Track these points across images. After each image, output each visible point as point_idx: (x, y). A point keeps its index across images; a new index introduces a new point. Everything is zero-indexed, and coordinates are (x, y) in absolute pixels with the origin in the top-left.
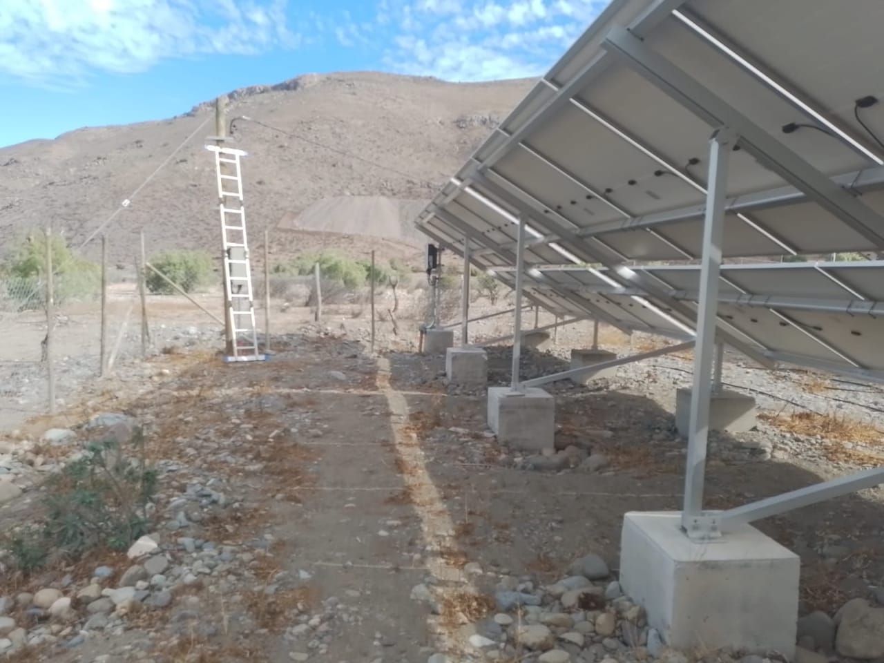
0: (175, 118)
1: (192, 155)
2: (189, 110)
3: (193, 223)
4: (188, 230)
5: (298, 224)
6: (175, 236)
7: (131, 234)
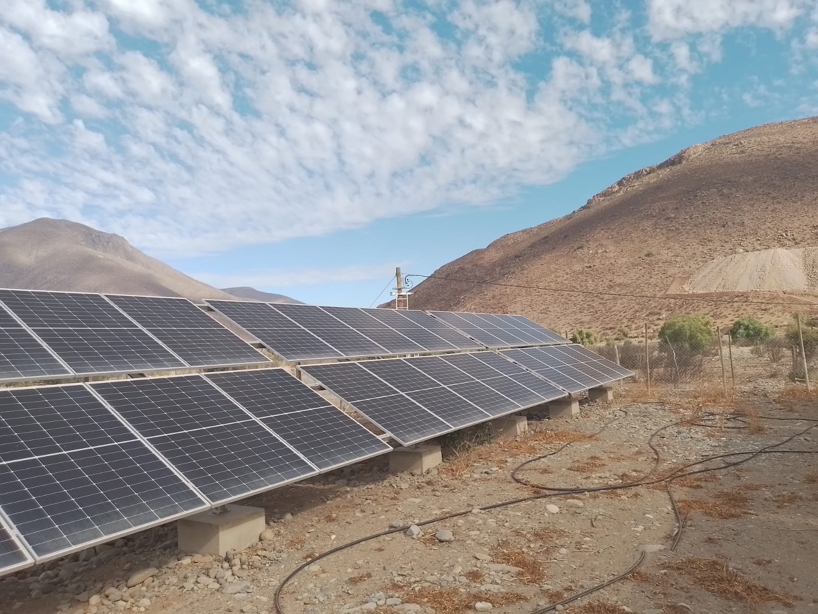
0: (574, 212)
1: (587, 241)
2: (585, 203)
3: (589, 299)
4: (585, 306)
5: (688, 289)
6: (575, 313)
7: (540, 314)
